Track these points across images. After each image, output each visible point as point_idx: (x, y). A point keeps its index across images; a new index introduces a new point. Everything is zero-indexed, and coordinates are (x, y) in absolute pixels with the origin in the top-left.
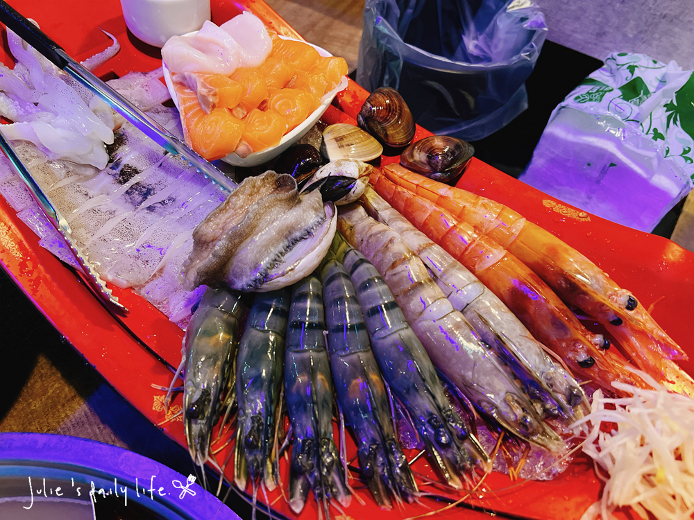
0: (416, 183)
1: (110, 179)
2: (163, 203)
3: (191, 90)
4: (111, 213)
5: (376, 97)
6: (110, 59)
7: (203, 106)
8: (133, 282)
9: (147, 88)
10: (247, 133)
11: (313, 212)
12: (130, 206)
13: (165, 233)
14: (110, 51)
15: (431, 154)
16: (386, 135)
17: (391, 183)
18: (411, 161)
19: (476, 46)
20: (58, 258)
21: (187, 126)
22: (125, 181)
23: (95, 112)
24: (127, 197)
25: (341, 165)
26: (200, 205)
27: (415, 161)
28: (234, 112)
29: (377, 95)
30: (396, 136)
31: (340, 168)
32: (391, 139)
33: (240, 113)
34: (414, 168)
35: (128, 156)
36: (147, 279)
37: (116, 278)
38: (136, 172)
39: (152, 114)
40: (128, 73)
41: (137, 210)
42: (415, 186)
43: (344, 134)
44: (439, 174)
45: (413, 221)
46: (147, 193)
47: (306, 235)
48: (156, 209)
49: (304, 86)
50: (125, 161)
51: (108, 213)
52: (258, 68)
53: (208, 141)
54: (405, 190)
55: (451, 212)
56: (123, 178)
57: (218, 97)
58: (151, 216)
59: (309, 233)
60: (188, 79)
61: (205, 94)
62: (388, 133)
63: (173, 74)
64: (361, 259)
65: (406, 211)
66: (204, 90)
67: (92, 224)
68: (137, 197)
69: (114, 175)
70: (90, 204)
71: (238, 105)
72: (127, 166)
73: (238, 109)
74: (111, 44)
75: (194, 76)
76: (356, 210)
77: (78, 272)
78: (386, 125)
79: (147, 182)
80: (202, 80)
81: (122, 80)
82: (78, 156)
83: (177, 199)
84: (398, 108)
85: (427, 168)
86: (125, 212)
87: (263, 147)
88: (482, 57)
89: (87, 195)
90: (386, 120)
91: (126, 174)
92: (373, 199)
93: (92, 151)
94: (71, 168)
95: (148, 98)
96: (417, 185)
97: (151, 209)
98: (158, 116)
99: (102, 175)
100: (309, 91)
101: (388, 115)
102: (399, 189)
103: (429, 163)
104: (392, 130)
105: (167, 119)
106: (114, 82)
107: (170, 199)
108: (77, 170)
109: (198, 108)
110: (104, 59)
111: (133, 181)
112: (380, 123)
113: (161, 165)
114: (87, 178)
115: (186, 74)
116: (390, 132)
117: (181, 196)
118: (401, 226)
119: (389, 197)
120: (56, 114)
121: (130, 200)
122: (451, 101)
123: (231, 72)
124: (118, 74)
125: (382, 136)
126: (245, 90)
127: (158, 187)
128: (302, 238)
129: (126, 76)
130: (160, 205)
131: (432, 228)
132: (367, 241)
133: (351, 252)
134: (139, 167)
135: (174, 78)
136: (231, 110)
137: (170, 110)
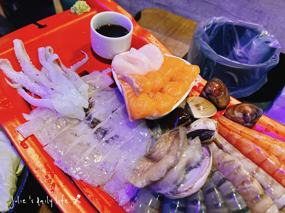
0: (240, 130)
1: (86, 126)
2: (112, 138)
3: (128, 83)
4: (88, 145)
5: (213, 84)
6: (84, 64)
7: (136, 93)
8: (100, 183)
9: (103, 79)
10: (158, 107)
11: (198, 152)
12: (96, 140)
13: (115, 156)
14: (85, 60)
15: (245, 114)
16: (218, 102)
17: (226, 129)
18: (233, 116)
19: (240, 52)
20: (63, 172)
21: (128, 102)
22: (94, 127)
23: (80, 92)
24: (95, 135)
25: (206, 123)
26: (131, 140)
27: (235, 117)
28: (149, 95)
29: (214, 83)
30: (223, 102)
31: (206, 125)
32: (220, 104)
33: (151, 95)
34: (235, 120)
35: (95, 113)
36: (106, 181)
37: (92, 183)
38: (99, 122)
39: (106, 92)
40: (93, 71)
41: (101, 143)
42: (240, 132)
43: (200, 103)
44: (249, 124)
45: (241, 151)
46: (105, 133)
47: (197, 166)
48: (110, 142)
49: (181, 81)
50: (94, 116)
51: (87, 145)
52: (158, 71)
53: (140, 111)
54: (235, 134)
55: (262, 147)
56: (93, 125)
57: (143, 88)
58: (107, 146)
59: (199, 164)
60: (127, 78)
61: (138, 88)
62: (219, 101)
63: (118, 74)
64: (224, 178)
65: (238, 146)
66: (137, 85)
67: (80, 152)
68: (100, 135)
69: (88, 124)
70: (77, 140)
71: (151, 91)
72: (95, 119)
73: (151, 93)
74: (85, 57)
75: (130, 77)
76: (211, 145)
77: (72, 178)
78: (218, 97)
79: (104, 127)
80: (135, 80)
81: (91, 75)
82: (72, 115)
83: (120, 136)
84: (224, 89)
85: (242, 121)
86: (95, 144)
87: (164, 112)
88: (243, 57)
89: (76, 135)
90: (218, 95)
91: (94, 123)
92: (219, 138)
93: (78, 112)
94: (68, 120)
95: (103, 84)
96: (241, 131)
97: (107, 142)
98: (109, 93)
99: (82, 123)
100: (184, 83)
101: (220, 93)
102: (231, 133)
103: (244, 119)
104: (221, 100)
105: (112, 94)
106: (88, 76)
107: (116, 136)
108: (71, 121)
109: (133, 93)
110: (82, 65)
111: (98, 127)
112: (215, 96)
113: (110, 118)
114: (76, 125)
115: (126, 75)
116: (220, 101)
117: (121, 135)
118: (238, 155)
119: (225, 136)
120: (63, 95)
121: (96, 137)
122: (237, 80)
123: (146, 73)
124: (89, 72)
125: (216, 103)
126: (155, 83)
127: (110, 130)
128: (195, 167)
129: (92, 73)
130: (111, 140)
131: (255, 157)
132: (223, 165)
133: (216, 172)
134: (100, 120)
135: (118, 76)
136: (148, 94)
137: (113, 90)
